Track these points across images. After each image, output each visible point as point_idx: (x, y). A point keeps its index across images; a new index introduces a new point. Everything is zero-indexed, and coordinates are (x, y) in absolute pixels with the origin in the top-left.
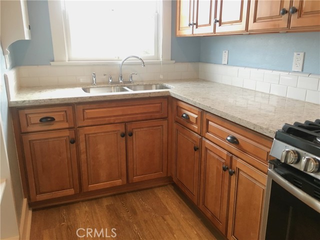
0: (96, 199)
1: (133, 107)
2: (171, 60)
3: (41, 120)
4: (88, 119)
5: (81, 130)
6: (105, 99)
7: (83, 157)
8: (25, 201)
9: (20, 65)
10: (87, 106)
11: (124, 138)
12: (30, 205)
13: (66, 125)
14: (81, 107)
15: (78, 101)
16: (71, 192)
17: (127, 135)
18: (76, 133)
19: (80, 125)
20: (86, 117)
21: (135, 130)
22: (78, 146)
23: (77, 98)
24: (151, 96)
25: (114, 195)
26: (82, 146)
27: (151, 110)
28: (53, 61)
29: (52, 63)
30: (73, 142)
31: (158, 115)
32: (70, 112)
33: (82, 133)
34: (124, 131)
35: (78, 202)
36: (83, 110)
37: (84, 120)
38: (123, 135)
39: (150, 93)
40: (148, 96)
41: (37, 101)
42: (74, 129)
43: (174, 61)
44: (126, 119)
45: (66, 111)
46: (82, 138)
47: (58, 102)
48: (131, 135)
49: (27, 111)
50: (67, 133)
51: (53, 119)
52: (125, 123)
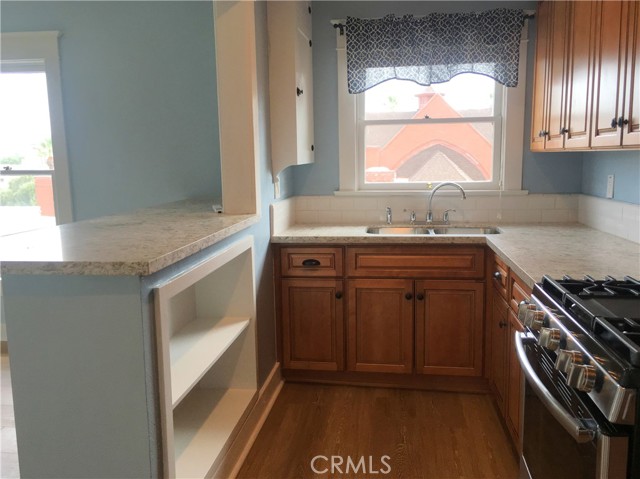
0: (366, 387)
1: (428, 257)
2: (522, 189)
3: (304, 263)
4: (362, 267)
5: (351, 282)
6: (386, 242)
7: (352, 319)
8: (277, 365)
9: (298, 195)
10: (362, 250)
11: (411, 301)
12: (284, 373)
13: (333, 273)
14: (353, 251)
15: (350, 241)
16: (333, 366)
17: (416, 297)
18: (344, 285)
19: (350, 275)
20: (359, 264)
21: (429, 293)
22: (345, 303)
23: (348, 238)
24: (455, 242)
25: (395, 389)
26: (351, 304)
27: (457, 264)
28: (338, 190)
29: (336, 193)
30: (339, 296)
31: (466, 273)
32: (339, 256)
33: (352, 286)
34: (410, 290)
35: (342, 385)
36: (356, 255)
37: (356, 268)
38: (409, 297)
39: (453, 238)
40: (449, 242)
41: (301, 238)
42: (342, 278)
43: (527, 192)
44: (416, 273)
45: (334, 254)
46: (351, 292)
47: (325, 241)
48: (422, 297)
49: (290, 250)
50: (332, 284)
51: (318, 263)
52: (413, 280)
